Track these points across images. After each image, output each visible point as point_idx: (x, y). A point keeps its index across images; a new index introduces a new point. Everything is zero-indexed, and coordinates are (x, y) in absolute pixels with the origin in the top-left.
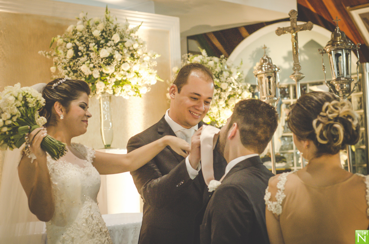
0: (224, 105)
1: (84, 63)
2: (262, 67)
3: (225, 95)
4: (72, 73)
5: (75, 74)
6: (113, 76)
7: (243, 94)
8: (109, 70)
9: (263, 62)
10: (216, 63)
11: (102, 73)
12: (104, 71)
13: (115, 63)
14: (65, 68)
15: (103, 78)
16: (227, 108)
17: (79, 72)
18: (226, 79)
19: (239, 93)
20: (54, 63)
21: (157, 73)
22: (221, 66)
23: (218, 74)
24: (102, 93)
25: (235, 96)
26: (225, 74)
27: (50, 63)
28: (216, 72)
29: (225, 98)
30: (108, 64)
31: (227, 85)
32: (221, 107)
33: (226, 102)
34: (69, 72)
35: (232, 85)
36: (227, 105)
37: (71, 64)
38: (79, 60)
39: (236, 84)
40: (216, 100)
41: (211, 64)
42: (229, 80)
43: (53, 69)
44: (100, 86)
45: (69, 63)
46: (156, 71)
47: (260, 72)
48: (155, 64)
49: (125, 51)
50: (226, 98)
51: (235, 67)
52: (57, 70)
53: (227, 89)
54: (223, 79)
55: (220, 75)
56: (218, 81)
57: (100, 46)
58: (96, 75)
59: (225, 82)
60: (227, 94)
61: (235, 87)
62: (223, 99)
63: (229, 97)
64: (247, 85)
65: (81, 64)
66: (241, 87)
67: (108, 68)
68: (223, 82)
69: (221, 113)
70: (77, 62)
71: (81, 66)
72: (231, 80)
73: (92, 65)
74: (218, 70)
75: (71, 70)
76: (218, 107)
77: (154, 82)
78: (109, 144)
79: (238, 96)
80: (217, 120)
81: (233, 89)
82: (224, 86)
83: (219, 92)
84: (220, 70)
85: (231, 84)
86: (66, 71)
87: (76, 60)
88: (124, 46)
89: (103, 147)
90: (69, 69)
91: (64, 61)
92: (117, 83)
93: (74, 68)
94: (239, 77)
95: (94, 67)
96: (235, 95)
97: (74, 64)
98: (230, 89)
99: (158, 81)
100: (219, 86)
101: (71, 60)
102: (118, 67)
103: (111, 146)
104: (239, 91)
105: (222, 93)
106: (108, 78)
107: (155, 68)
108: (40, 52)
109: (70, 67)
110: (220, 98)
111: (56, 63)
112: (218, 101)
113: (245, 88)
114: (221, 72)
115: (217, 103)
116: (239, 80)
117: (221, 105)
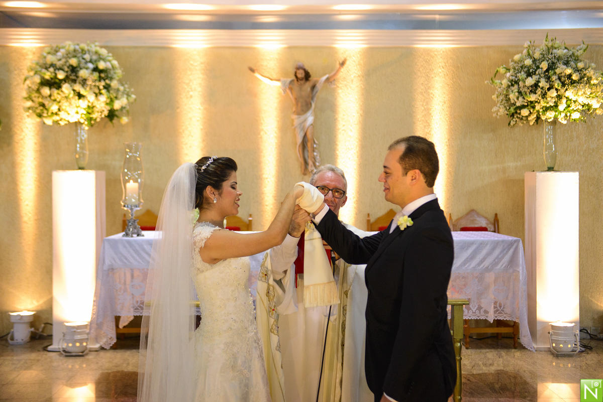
13: (539, 91)
15: (532, 105)
49: (554, 78)
57: (529, 74)
78: (552, 166)
88: (555, 73)
89: (547, 169)
91: (499, 89)
102: (544, 95)
103: (554, 169)
106: (536, 104)
108: (486, 82)
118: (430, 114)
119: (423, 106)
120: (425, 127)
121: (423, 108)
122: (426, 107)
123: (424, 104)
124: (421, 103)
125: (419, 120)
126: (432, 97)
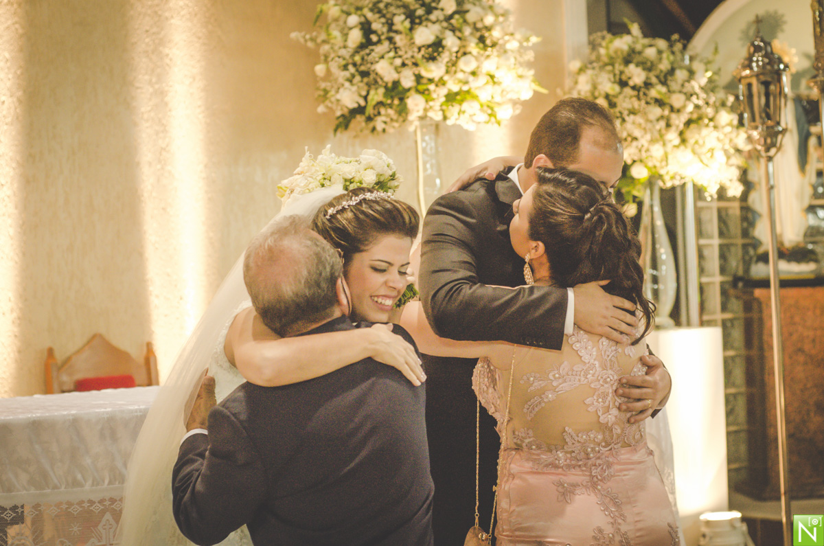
0: (677, 141)
1: (382, 57)
2: (751, 61)
3: (679, 121)
4: (358, 78)
5: (366, 80)
6: (441, 82)
7: (718, 117)
8: (434, 71)
9: (755, 52)
10: (660, 52)
11: (419, 78)
12: (424, 73)
13: (445, 57)
14: (345, 67)
15: (421, 88)
16: (682, 147)
17: (372, 76)
18: (683, 85)
19: (711, 115)
20: (322, 58)
21: (535, 75)
22: (672, 58)
23: (665, 76)
24: (422, 118)
25: (700, 122)
26: (681, 75)
27: (314, 57)
28: (661, 71)
29: (678, 126)
30: (432, 58)
31: (682, 97)
32: (669, 146)
33: (681, 133)
34: (353, 76)
35: (694, 98)
36: (684, 141)
37: (357, 58)
38: (372, 50)
39: (703, 95)
40: (660, 131)
41: (651, 53)
42: (688, 88)
43: (320, 69)
44: (415, 103)
45: (353, 56)
46: (532, 72)
47: (748, 72)
48: (530, 56)
49: (467, 31)
50: (681, 126)
51: (701, 61)
52: (328, 72)
53: (684, 107)
54: (674, 86)
55: (669, 78)
56: (664, 89)
57: (415, 21)
58: (407, 81)
59: (680, 92)
60: (684, 117)
61: (700, 103)
62: (673, 128)
63: (689, 123)
64: (727, 98)
65: (377, 59)
66: (715, 102)
67: (432, 66)
68: (674, 92)
69: (670, 157)
70: (368, 55)
71: (377, 62)
72: (693, 87)
73: (398, 62)
74: (664, 66)
75: (357, 70)
76: (664, 145)
77: (527, 95)
79: (706, 121)
80: (662, 172)
81: (697, 107)
82: (677, 100)
83: (666, 112)
84: (669, 67)
85: (691, 95)
86: (347, 74)
87: (367, 51)
88: (465, 21)
90: (352, 69)
91: (343, 52)
92: (451, 98)
93: (363, 68)
94: (710, 80)
95: (404, 65)
96: (700, 118)
97: (363, 59)
98: (690, 108)
99: (536, 92)
100: (666, 101)
101: (356, 52)
102: (452, 65)
104: (710, 111)
105: (674, 116)
106: (432, 87)
107: (529, 65)
108: (293, 35)
109: (355, 65)
110: (668, 125)
111: (326, 57)
112: (663, 131)
113: (723, 104)
114: (672, 72)
115: (661, 136)
116: (711, 87)
117: (671, 141)
118: (166, 104)
119: (150, 83)
120: (157, 133)
121: (151, 90)
122: (156, 86)
123: (154, 80)
124: (147, 77)
125: (146, 116)
126: (167, 65)
